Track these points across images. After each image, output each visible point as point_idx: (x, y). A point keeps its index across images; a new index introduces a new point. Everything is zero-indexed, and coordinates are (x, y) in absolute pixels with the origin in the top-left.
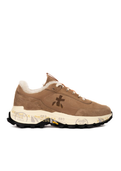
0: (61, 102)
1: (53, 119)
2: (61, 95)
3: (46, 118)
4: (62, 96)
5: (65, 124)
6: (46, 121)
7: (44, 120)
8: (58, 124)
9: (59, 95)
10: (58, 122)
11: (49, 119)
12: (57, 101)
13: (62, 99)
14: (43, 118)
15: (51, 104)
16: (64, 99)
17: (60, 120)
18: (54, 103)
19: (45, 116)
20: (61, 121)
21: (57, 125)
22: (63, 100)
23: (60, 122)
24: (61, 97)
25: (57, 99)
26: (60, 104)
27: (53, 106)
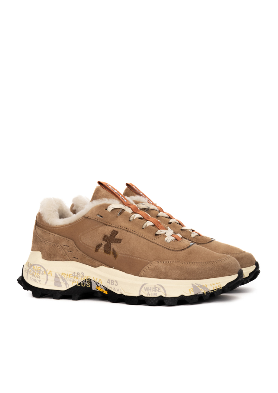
0: (114, 246)
1: (97, 281)
2: (116, 229)
3: (83, 279)
4: (117, 233)
5: (119, 293)
6: (83, 284)
7: (80, 284)
8: (106, 292)
9: (111, 229)
10: (106, 289)
11: (90, 281)
12: (104, 243)
13: (116, 237)
14: (77, 278)
15: (94, 249)
16: (121, 238)
17: (110, 285)
18: (98, 246)
19: (81, 275)
20: (112, 286)
21: (105, 294)
22: (119, 241)
23: (111, 289)
24: (114, 233)
25: (105, 238)
26: (112, 250)
27: (97, 253)
